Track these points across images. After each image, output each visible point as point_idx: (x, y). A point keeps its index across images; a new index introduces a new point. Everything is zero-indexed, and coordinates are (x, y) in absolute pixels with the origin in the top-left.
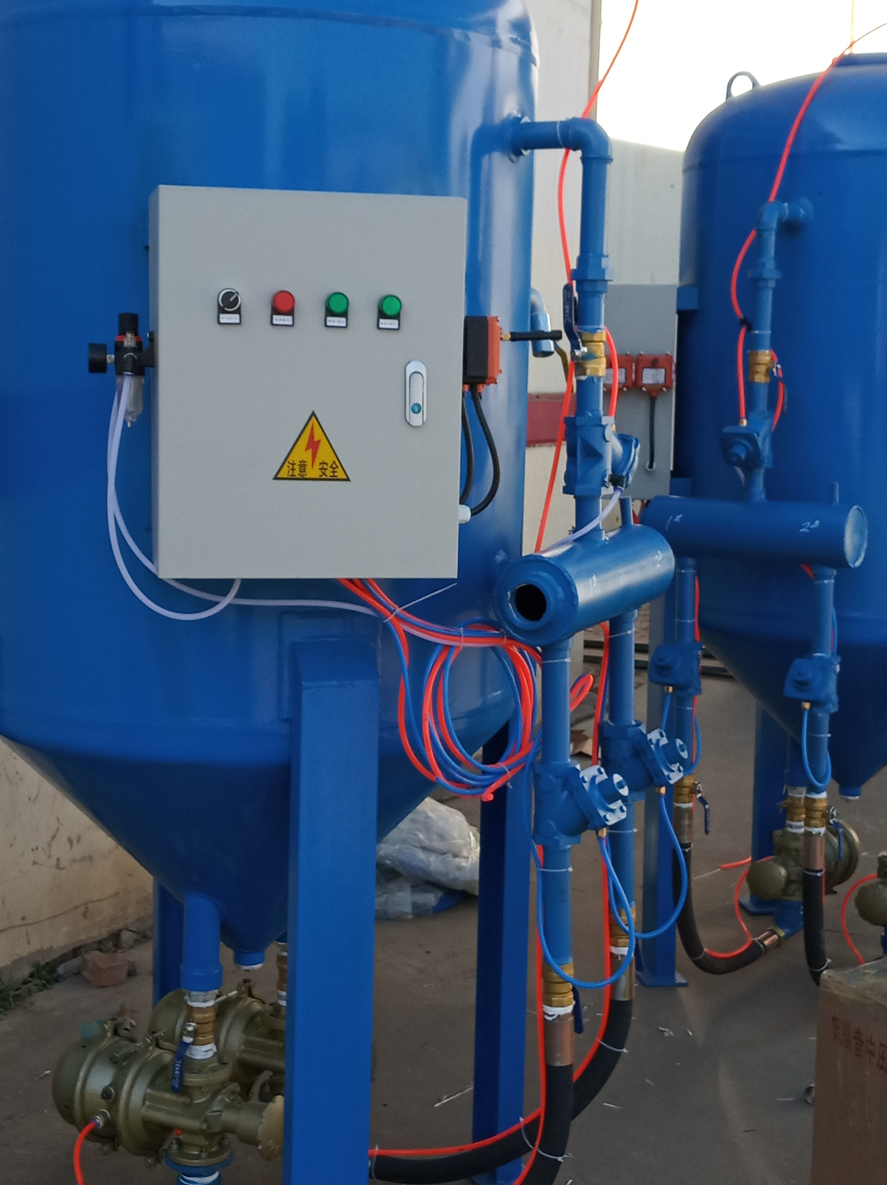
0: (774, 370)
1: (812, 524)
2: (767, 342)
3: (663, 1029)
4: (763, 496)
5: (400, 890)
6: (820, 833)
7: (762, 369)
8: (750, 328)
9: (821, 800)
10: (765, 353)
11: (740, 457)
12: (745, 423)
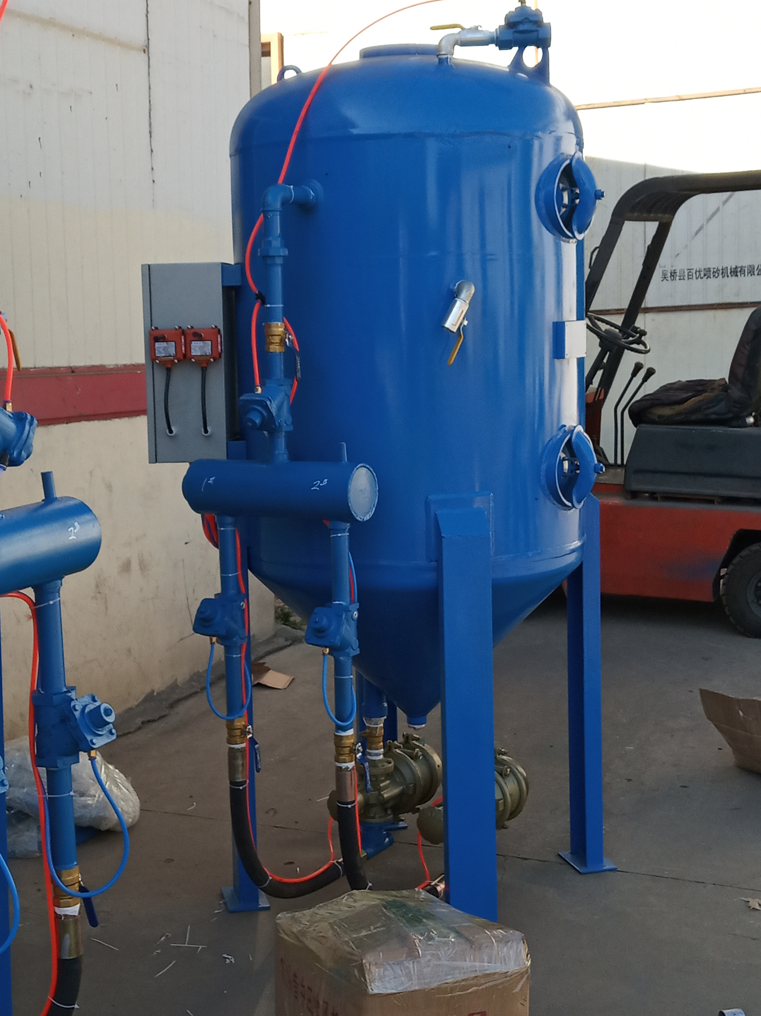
0: (287, 340)
1: (322, 483)
2: (280, 313)
3: (226, 956)
4: (286, 456)
5: (28, 831)
6: (348, 768)
7: (277, 339)
8: (264, 303)
9: (347, 737)
10: (278, 324)
11: (256, 423)
12: (259, 390)
